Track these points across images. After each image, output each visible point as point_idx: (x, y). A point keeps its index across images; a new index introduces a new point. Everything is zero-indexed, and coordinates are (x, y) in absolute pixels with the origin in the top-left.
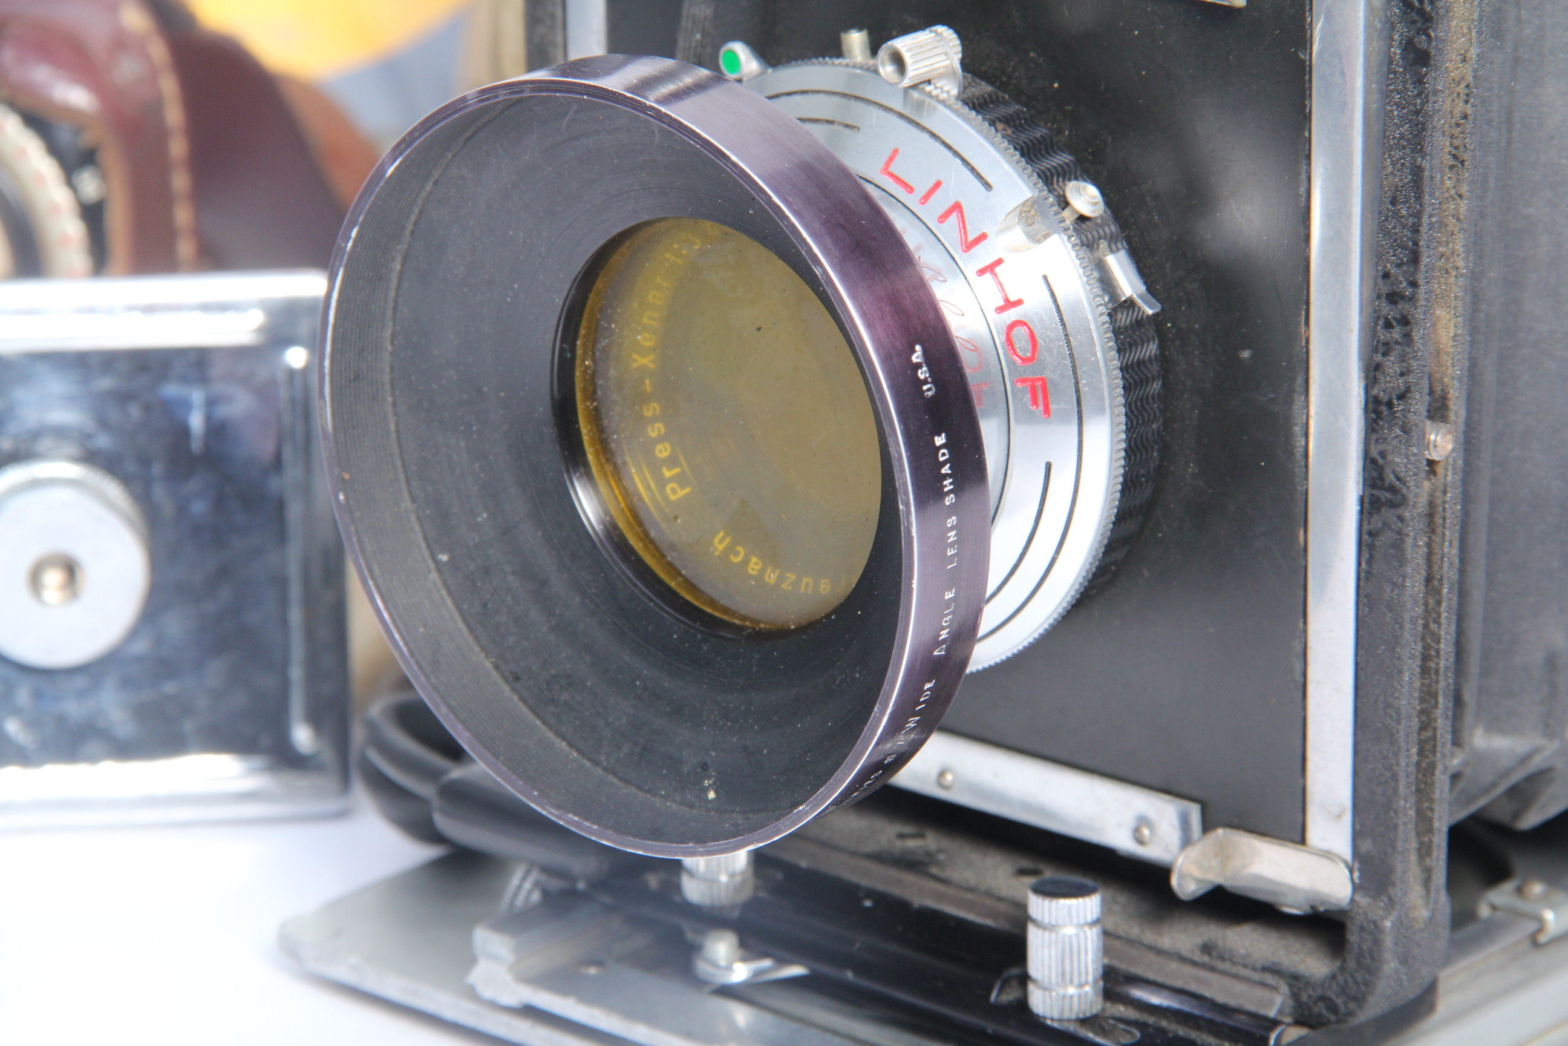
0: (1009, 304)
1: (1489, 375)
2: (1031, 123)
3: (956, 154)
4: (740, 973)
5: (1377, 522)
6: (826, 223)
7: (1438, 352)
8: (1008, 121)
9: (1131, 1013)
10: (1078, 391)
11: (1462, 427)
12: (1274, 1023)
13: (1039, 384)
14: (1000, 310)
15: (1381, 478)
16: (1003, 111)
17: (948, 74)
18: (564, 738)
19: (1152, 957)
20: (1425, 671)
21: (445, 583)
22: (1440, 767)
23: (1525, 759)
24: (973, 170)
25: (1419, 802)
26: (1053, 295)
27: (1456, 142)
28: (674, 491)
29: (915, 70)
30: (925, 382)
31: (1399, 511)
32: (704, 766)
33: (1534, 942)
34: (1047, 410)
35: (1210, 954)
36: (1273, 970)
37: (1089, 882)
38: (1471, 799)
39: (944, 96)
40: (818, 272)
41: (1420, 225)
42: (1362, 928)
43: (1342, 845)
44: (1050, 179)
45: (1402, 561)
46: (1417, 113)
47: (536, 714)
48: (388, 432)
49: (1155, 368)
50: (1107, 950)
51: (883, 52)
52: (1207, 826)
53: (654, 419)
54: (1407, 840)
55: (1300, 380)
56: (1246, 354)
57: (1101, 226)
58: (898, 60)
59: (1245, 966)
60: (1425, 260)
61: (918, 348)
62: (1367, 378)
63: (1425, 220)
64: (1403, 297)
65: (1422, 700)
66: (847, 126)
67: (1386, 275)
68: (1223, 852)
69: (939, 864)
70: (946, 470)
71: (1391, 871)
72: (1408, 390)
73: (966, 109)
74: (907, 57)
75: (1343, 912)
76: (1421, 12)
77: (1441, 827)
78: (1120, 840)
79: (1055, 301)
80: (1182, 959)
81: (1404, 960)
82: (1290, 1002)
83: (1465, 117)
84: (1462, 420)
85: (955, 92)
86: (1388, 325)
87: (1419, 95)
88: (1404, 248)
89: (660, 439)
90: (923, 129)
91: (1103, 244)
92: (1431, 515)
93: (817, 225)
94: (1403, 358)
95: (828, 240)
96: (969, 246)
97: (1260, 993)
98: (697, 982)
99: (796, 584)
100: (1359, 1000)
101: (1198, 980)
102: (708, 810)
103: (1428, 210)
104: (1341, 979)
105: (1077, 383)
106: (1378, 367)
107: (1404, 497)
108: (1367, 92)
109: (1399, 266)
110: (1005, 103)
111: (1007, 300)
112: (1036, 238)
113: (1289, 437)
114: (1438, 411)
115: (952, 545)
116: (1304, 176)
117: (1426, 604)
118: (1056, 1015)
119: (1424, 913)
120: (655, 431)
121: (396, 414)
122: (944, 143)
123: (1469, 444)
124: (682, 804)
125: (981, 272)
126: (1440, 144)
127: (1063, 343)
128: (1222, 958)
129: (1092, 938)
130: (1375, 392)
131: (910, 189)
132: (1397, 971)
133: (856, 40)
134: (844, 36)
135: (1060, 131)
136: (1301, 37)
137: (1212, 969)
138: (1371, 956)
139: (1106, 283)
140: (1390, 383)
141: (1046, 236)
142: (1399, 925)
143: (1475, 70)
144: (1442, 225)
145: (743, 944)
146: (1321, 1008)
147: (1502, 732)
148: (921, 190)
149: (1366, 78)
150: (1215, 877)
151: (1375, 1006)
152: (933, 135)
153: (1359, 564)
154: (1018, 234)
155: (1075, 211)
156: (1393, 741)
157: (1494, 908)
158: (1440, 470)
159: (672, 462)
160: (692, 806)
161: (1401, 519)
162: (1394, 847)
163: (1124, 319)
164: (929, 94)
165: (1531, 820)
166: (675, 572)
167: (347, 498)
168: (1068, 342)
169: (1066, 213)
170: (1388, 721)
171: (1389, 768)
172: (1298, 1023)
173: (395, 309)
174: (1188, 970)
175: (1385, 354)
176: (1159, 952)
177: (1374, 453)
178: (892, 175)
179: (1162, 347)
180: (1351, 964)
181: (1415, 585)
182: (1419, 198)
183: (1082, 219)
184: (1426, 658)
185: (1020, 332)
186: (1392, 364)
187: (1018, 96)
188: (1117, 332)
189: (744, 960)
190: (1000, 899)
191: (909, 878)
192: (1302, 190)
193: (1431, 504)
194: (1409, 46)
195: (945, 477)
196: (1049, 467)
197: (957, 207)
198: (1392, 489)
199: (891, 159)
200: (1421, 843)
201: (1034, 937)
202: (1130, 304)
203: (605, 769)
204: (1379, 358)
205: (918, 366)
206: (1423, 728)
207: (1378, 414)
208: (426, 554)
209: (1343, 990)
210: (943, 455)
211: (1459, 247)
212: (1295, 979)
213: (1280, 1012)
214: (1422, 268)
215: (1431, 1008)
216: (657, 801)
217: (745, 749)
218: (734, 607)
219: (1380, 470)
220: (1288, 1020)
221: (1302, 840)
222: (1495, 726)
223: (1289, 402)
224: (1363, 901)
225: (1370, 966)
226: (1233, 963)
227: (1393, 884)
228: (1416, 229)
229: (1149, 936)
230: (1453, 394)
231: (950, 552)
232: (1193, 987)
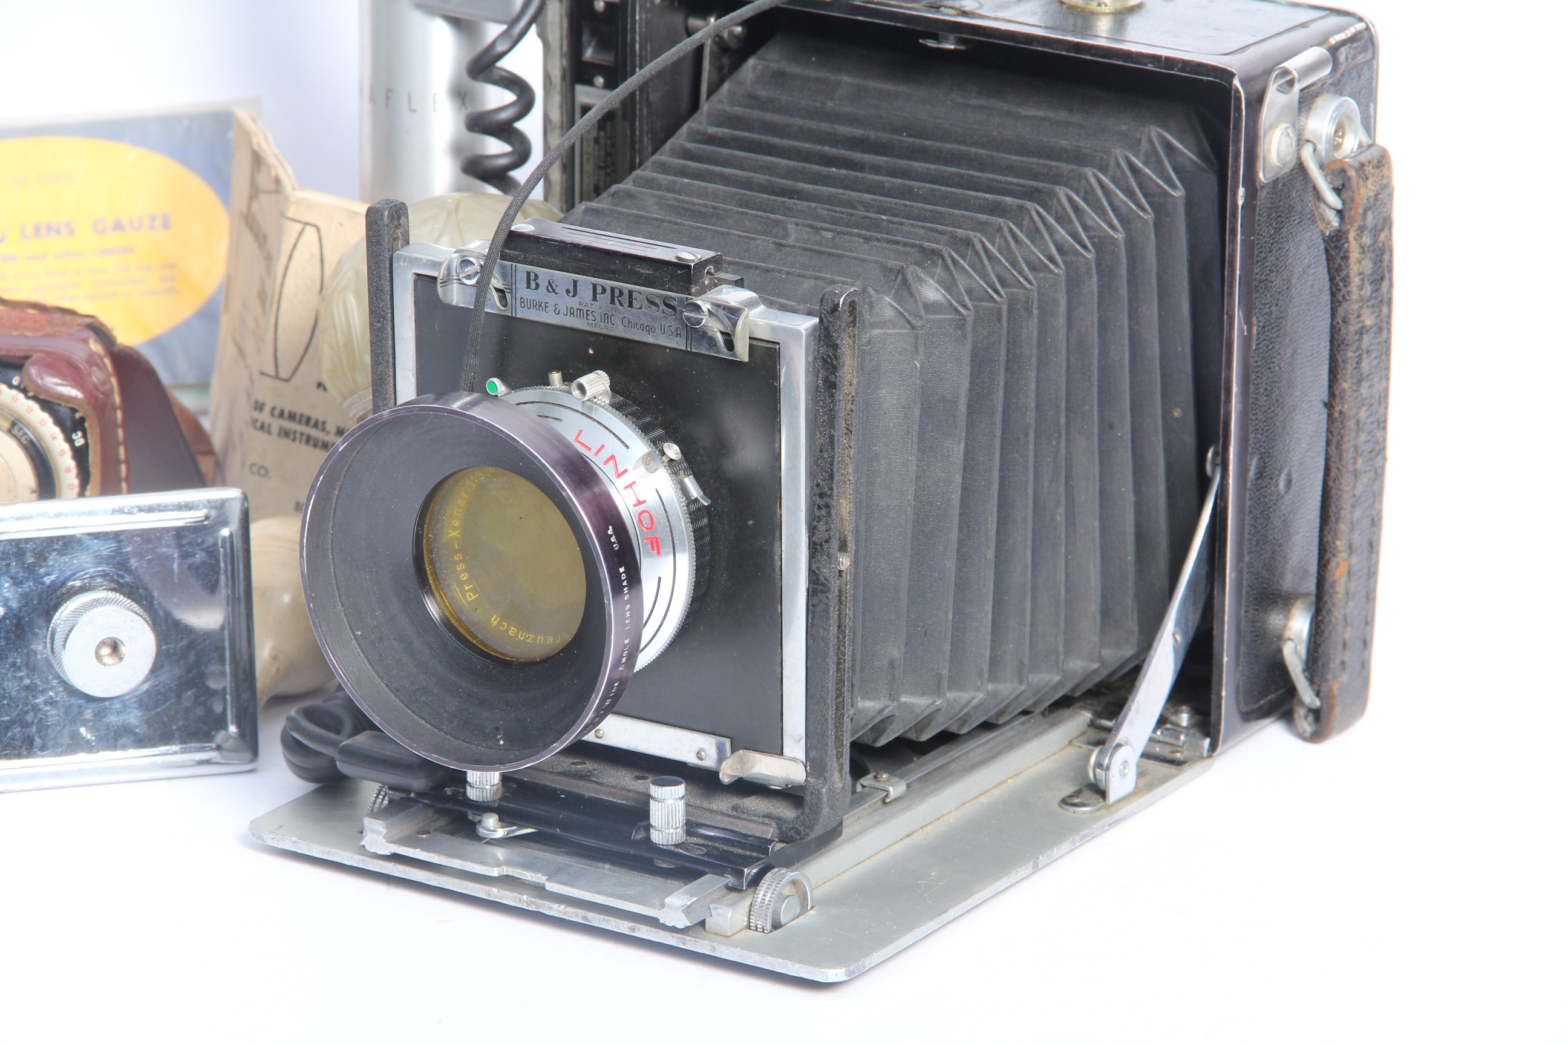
0: (639, 503)
1: (862, 528)
2: (643, 415)
3: (611, 432)
4: (500, 833)
5: (816, 600)
6: (566, 471)
7: (842, 519)
8: (633, 414)
9: (700, 841)
10: (673, 543)
11: (853, 553)
12: (770, 841)
13: (654, 540)
14: (636, 505)
15: (818, 579)
16: (631, 409)
17: (604, 393)
18: (423, 719)
19: (708, 814)
20: (838, 670)
21: (359, 645)
22: (846, 715)
23: (880, 712)
24: (619, 439)
25: (836, 732)
26: (660, 497)
27: (848, 422)
28: (470, 596)
29: (590, 393)
30: (614, 543)
31: (827, 595)
32: (497, 729)
33: (884, 803)
34: (659, 553)
35: (736, 811)
36: (768, 816)
37: (680, 779)
38: (857, 732)
39: (603, 404)
40: (564, 494)
41: (833, 461)
42: (812, 793)
43: (801, 755)
44: (655, 442)
45: (828, 618)
46: (831, 410)
47: (408, 708)
48: (330, 572)
49: (707, 530)
50: (687, 813)
51: (574, 385)
52: (734, 750)
53: (459, 562)
54: (832, 751)
55: (777, 534)
56: (751, 522)
57: (680, 464)
58: (582, 388)
59: (754, 815)
60: (836, 478)
61: (610, 527)
62: (809, 532)
63: (836, 459)
64: (826, 495)
65: (837, 684)
66: (556, 419)
67: (818, 485)
68: (742, 761)
69: (595, 776)
70: (625, 583)
71: (825, 765)
72: (830, 538)
73: (614, 410)
74: (586, 386)
75: (801, 788)
76: (832, 364)
77: (847, 744)
78: (691, 759)
79: (662, 500)
80: (723, 814)
81: (831, 808)
82: (777, 831)
83: (852, 411)
84: (853, 551)
85: (608, 402)
86: (819, 508)
87: (832, 402)
88: (827, 472)
89: (462, 571)
90: (594, 420)
91: (682, 472)
92: (840, 596)
93: (562, 472)
94: (827, 523)
95: (568, 479)
96: (619, 475)
97: (765, 828)
98: (479, 839)
99: (534, 640)
100: (811, 827)
101: (732, 823)
102: (500, 750)
103: (837, 455)
104: (802, 818)
105: (673, 539)
106: (815, 528)
107: (829, 588)
108: (807, 400)
109: (824, 481)
110: (630, 405)
111: (638, 500)
112: (652, 471)
113: (772, 560)
114: (843, 547)
115: (628, 618)
116: (778, 439)
117: (838, 638)
118: (665, 843)
119: (840, 785)
120: (460, 567)
121: (334, 564)
122: (604, 426)
123: (855, 563)
124: (486, 747)
125: (626, 488)
126: (841, 424)
127: (666, 520)
128: (743, 813)
129: (681, 804)
130: (814, 539)
131: (589, 449)
132: (829, 813)
133: (556, 377)
134: (550, 375)
135: (656, 418)
136: (776, 376)
137: (739, 818)
138: (816, 806)
139: (684, 491)
140: (820, 535)
141: (656, 470)
142: (830, 790)
143: (856, 389)
144: (843, 460)
145: (500, 820)
146: (792, 833)
147: (870, 699)
148: (595, 449)
149: (806, 394)
150: (739, 774)
151: (818, 831)
152: (599, 423)
153: (807, 620)
154: (642, 469)
155: (668, 457)
156: (825, 703)
157: (863, 787)
158: (844, 574)
159: (468, 582)
160: (491, 748)
161: (827, 598)
162: (826, 754)
163: (693, 507)
164: (596, 403)
165: (882, 742)
166: (475, 637)
167: (314, 606)
168: (668, 520)
169: (664, 458)
170: (823, 694)
171: (824, 716)
172: (780, 841)
173: (334, 513)
174: (726, 819)
175: (818, 522)
176: (712, 811)
177: (814, 567)
178: (579, 442)
179: (709, 520)
180: (807, 810)
181: (834, 629)
182: (833, 449)
183: (671, 460)
184: (838, 664)
185: (646, 515)
186: (822, 526)
187: (635, 402)
188: (690, 514)
189: (502, 827)
190: (629, 791)
191: (582, 783)
192: (777, 446)
193: (840, 591)
194: (826, 380)
195: (625, 586)
196: (660, 579)
197: (613, 457)
198: (823, 584)
199: (579, 435)
200: (838, 752)
201: (654, 806)
202: (696, 500)
203: (445, 733)
204: (815, 523)
205: (611, 536)
206: (837, 697)
207: (816, 550)
208: (350, 632)
209: (803, 824)
210: (624, 577)
211: (850, 471)
212: (779, 820)
213: (772, 836)
214: (835, 481)
215: (841, 833)
216: (473, 747)
217: (518, 719)
218: (506, 653)
219: (817, 576)
220: (777, 840)
221: (782, 754)
222: (866, 696)
223: (772, 544)
224: (812, 780)
225: (816, 811)
226: (749, 814)
227: (827, 771)
228: (832, 464)
229: (705, 805)
230: (849, 539)
231: (627, 622)
232: (729, 827)
